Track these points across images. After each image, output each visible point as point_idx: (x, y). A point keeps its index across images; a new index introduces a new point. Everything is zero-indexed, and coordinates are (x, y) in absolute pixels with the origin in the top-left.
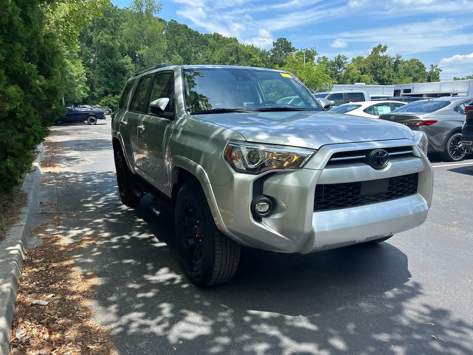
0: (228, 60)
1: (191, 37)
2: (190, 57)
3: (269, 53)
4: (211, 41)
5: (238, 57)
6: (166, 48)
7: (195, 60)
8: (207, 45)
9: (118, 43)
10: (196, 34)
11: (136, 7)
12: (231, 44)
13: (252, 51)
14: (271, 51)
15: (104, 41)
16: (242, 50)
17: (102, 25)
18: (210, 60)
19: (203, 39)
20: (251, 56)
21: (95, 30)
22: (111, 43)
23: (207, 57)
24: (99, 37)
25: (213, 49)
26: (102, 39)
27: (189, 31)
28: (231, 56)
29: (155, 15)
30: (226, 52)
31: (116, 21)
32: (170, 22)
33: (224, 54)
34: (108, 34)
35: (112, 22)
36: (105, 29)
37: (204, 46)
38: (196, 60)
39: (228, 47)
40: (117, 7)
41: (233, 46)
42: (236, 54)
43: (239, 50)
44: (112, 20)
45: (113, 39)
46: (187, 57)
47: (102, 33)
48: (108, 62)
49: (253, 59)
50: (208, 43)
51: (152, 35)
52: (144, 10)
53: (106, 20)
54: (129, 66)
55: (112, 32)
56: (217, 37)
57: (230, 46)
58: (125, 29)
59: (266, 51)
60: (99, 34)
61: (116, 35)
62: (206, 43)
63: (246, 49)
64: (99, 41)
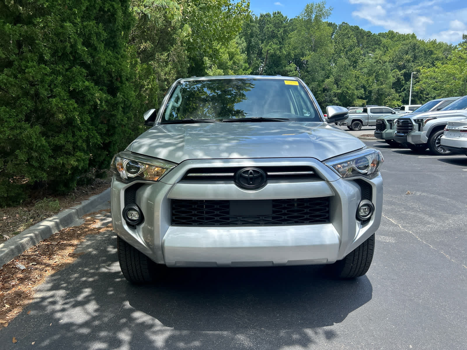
0: (402, 58)
1: (362, 38)
2: (358, 60)
3: (456, 48)
4: (384, 41)
5: (415, 55)
6: (332, 51)
7: (362, 62)
8: (379, 45)
9: (285, 52)
10: (369, 34)
11: (306, 14)
12: (408, 41)
13: (434, 47)
14: (459, 45)
15: (272, 51)
16: (421, 47)
17: (272, 37)
18: (380, 60)
19: (375, 39)
20: (431, 53)
21: (265, 42)
22: (278, 52)
23: (376, 58)
24: (268, 47)
25: (386, 48)
26: (270, 49)
27: (360, 32)
28: (406, 55)
29: (324, 21)
30: (400, 50)
31: (285, 32)
32: (341, 25)
33: (397, 53)
34: (276, 44)
35: (282, 32)
36: (275, 40)
37: (375, 46)
38: (364, 62)
39: (403, 44)
40: (286, 18)
41: (410, 43)
42: (413, 51)
43: (417, 47)
44: (281, 30)
45: (280, 48)
46: (354, 59)
47: (271, 44)
48: (274, 70)
49: (435, 56)
50: (381, 43)
51: (319, 41)
52: (314, 16)
53: (276, 31)
54: (292, 73)
55: (280, 42)
56: (391, 35)
57: (406, 43)
58: (294, 38)
59: (452, 46)
60: (268, 45)
61: (283, 45)
62: (379, 43)
63: (427, 46)
64: (268, 51)
